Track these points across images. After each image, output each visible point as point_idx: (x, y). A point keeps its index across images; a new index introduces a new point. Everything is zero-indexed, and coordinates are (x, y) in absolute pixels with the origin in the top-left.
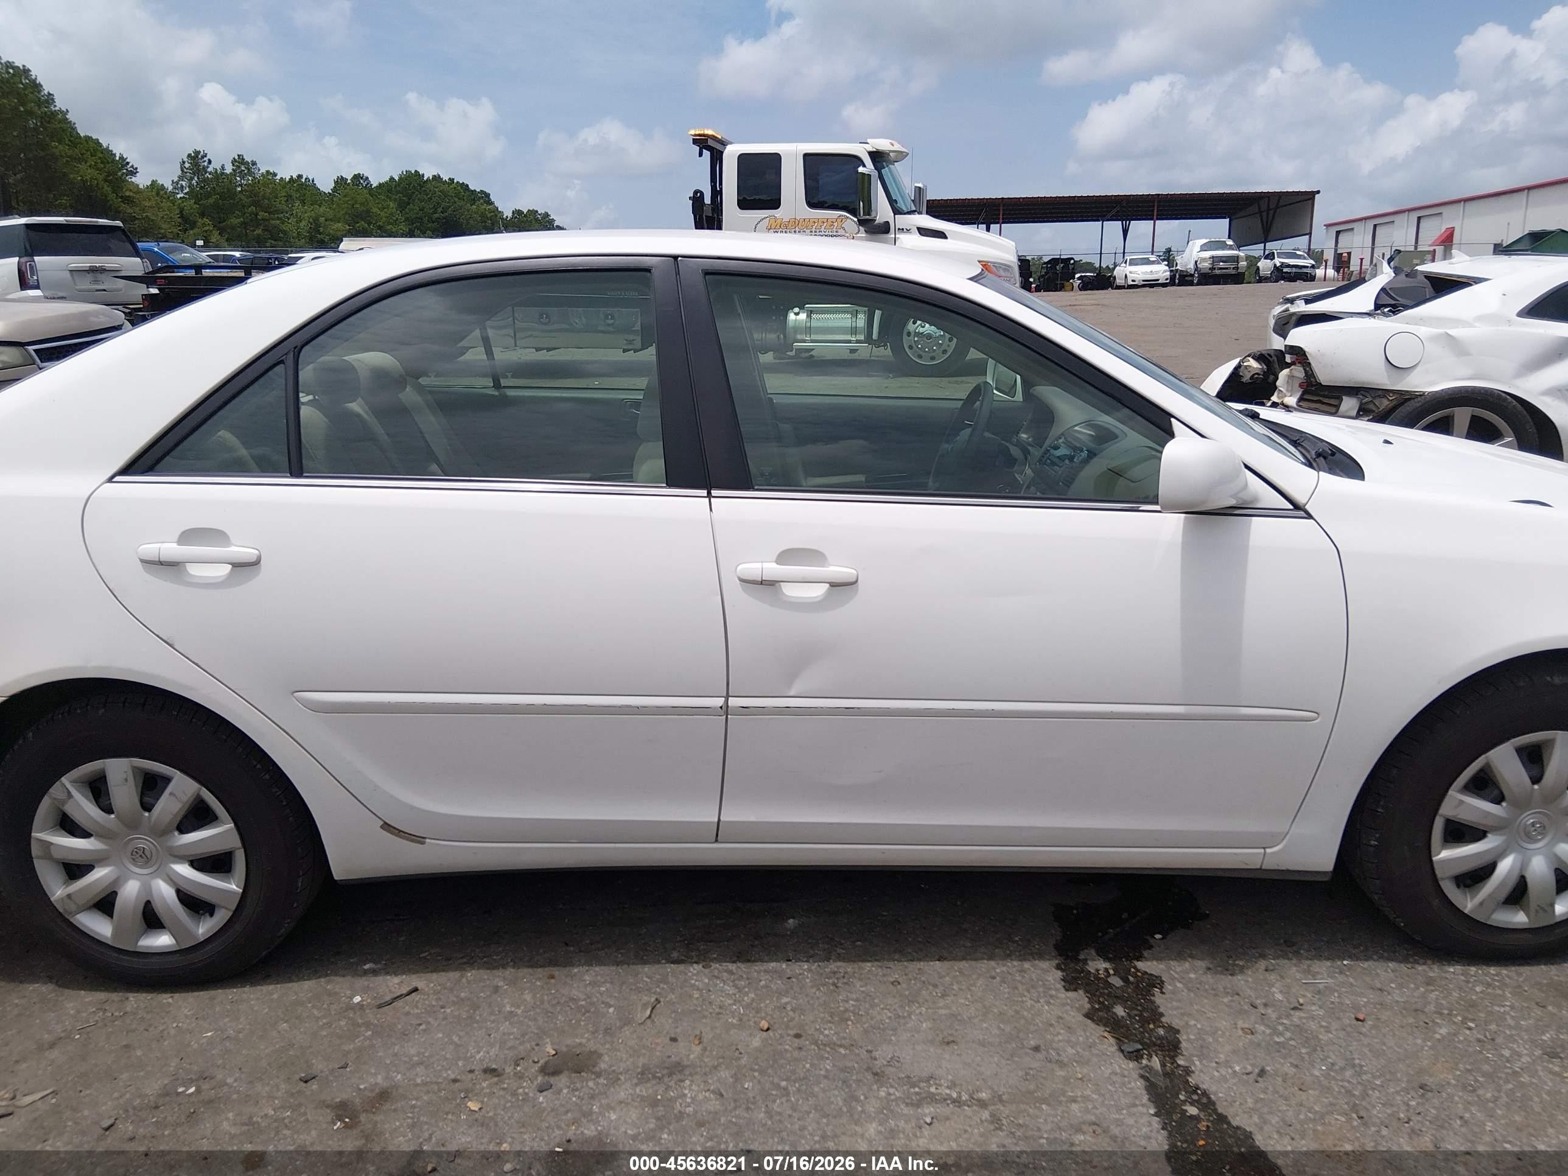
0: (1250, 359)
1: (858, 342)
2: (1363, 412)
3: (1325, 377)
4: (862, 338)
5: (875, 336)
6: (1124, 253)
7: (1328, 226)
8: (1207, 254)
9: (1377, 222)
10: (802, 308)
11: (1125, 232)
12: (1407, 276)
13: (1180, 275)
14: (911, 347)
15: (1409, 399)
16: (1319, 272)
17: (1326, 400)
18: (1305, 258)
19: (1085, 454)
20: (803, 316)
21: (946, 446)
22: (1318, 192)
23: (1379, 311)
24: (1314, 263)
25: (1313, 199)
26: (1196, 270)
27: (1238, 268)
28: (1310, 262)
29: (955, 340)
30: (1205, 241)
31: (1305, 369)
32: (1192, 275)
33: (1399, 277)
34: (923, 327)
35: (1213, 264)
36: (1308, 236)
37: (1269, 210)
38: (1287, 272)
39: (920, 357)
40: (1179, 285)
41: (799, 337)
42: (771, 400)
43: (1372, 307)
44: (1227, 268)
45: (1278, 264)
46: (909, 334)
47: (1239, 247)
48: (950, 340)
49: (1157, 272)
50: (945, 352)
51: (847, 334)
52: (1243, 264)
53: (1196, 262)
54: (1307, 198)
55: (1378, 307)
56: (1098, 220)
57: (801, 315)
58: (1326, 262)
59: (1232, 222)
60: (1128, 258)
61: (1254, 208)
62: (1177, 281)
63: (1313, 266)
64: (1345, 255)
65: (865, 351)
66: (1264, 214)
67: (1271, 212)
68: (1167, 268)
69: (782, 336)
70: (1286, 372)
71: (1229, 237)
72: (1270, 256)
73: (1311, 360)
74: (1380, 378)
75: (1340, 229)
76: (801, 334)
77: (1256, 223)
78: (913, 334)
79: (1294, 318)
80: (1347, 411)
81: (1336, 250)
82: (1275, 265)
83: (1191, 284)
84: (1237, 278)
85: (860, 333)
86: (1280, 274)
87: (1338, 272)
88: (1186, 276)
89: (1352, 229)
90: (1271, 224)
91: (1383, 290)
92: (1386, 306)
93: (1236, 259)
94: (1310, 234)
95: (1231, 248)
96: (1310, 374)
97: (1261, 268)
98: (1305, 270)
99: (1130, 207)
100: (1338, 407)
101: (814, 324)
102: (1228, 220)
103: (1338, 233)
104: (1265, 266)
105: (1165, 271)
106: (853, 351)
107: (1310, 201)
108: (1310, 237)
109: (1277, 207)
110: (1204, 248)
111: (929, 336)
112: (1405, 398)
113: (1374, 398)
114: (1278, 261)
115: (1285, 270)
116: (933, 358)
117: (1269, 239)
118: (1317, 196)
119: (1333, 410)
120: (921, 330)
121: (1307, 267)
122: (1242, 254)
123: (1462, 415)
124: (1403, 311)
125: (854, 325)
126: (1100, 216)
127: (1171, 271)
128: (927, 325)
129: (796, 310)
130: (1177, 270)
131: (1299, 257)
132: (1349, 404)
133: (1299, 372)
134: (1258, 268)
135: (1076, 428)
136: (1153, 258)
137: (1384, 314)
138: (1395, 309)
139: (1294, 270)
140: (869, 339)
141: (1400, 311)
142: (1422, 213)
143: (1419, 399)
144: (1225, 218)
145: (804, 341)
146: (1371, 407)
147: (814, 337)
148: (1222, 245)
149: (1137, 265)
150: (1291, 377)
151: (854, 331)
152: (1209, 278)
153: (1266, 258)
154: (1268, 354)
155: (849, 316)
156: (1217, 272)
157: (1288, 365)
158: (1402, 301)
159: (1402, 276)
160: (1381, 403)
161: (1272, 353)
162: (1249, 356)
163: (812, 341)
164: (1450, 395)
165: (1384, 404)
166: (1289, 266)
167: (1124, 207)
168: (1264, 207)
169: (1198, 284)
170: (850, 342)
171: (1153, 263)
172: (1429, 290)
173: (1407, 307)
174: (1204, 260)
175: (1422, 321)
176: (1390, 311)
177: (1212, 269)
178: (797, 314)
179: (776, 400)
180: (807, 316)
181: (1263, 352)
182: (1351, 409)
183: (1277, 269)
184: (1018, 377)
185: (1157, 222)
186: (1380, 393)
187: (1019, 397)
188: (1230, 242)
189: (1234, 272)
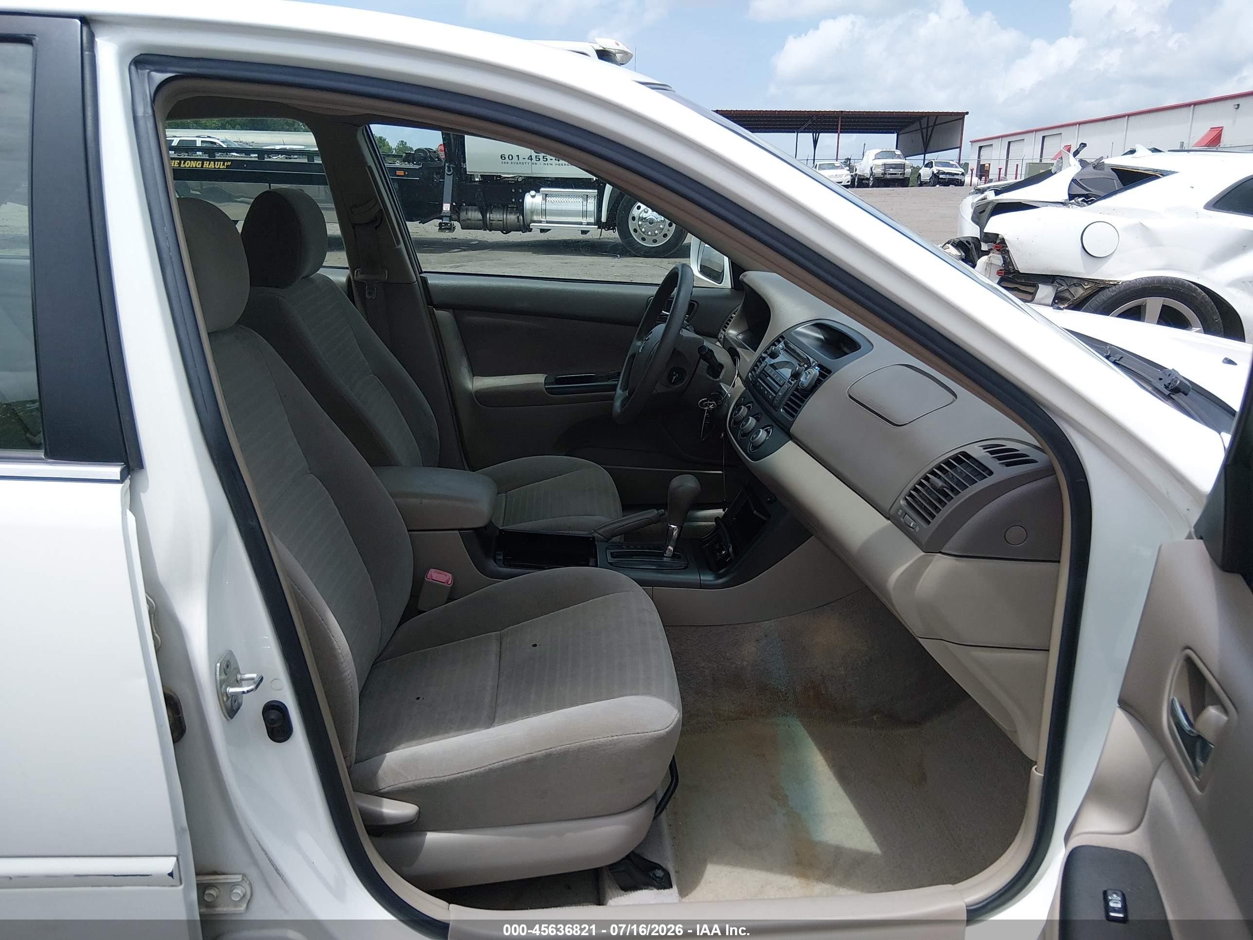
0: (949, 246)
1: (588, 224)
2: (1059, 301)
3: (1022, 265)
4: (592, 220)
5: (604, 219)
6: (814, 160)
7: (972, 142)
8: (880, 162)
9: (1011, 139)
10: (537, 191)
11: (815, 142)
12: (1094, 167)
13: (858, 179)
14: (635, 231)
15: (1103, 288)
16: (967, 179)
17: (1022, 288)
18: (956, 167)
19: (815, 371)
20: (539, 199)
21: (639, 343)
22: (967, 113)
23: (1073, 201)
24: (963, 171)
25: (963, 119)
26: (871, 175)
27: (904, 174)
28: (960, 170)
29: (674, 225)
30: (879, 151)
31: (1003, 257)
32: (868, 179)
33: (1085, 170)
34: (647, 212)
35: (885, 170)
36: (958, 149)
37: (928, 127)
38: (941, 178)
39: (644, 239)
40: (858, 187)
41: (535, 218)
42: (424, 280)
43: (1067, 197)
44: (895, 174)
45: (935, 172)
46: (634, 218)
47: (905, 156)
48: (670, 225)
49: (841, 176)
50: (665, 236)
51: (579, 216)
52: (908, 171)
53: (871, 169)
54: (959, 117)
55: (1072, 197)
56: (794, 132)
57: (537, 197)
58: (972, 170)
59: (900, 136)
60: (817, 163)
61: (916, 126)
62: (856, 184)
63: (963, 174)
64: (988, 165)
65: (595, 233)
66: (924, 131)
67: (930, 129)
68: (849, 172)
69: (521, 217)
70: (984, 258)
71: (897, 148)
72: (929, 165)
73: (1010, 248)
74: (1075, 267)
75: (982, 145)
76: (537, 214)
77: (918, 137)
78: (637, 219)
79: (990, 207)
80: (1042, 299)
81: (979, 162)
82: (933, 172)
83: (867, 186)
84: (903, 182)
85: (590, 216)
86: (937, 180)
87: (980, 179)
88: (863, 179)
89: (991, 145)
90: (929, 141)
91: (1073, 180)
92: (1080, 196)
93: (903, 166)
94: (960, 148)
95: (899, 157)
96: (1008, 262)
97: (922, 175)
98: (956, 177)
99: (819, 122)
100: (1033, 294)
101: (549, 206)
102: (895, 135)
103: (980, 148)
104: (926, 173)
105: (847, 175)
106: (584, 232)
107: (961, 120)
108: (960, 150)
109: (935, 124)
110: (877, 157)
111: (651, 222)
112: (1100, 286)
113: (1070, 286)
114: (935, 169)
115: (941, 176)
116: (655, 241)
117: (928, 151)
118: (966, 116)
119: (1029, 297)
120: (644, 215)
121: (958, 174)
122: (907, 162)
123: (1154, 304)
124: (1096, 201)
125: (585, 209)
126: (795, 128)
127: (852, 176)
128: (650, 210)
129: (533, 193)
130: (856, 175)
131: (952, 166)
132: (1045, 292)
133: (997, 259)
134: (920, 175)
135: (799, 329)
136: (837, 164)
137: (1078, 204)
138: (1089, 199)
139: (948, 177)
140: (598, 223)
141: (1093, 202)
142: (1046, 133)
143: (1114, 288)
144: (893, 133)
145: (540, 222)
146: (1067, 295)
147: (549, 218)
148: (892, 155)
149: (824, 169)
150: (989, 264)
151: (585, 214)
152: (882, 182)
153: (926, 166)
154: (967, 241)
155: (581, 200)
156: (888, 177)
157: (987, 253)
158: (1094, 191)
159: (1090, 169)
160: (1077, 291)
161: (970, 240)
162: (948, 243)
163: (547, 222)
164: (1142, 285)
165: (1080, 292)
166: (944, 173)
167: (814, 121)
168: (924, 125)
169: (873, 186)
170: (581, 224)
171: (838, 167)
172: (1117, 183)
173: (1100, 198)
174: (877, 166)
175: (1114, 211)
176: (1083, 201)
177: (884, 174)
178: (533, 197)
179: (432, 280)
180: (543, 199)
181: (962, 240)
182: (1046, 297)
183: (935, 176)
184: (726, 259)
185: (840, 134)
186: (1075, 281)
187: (727, 282)
188: (898, 152)
189: (901, 177)
